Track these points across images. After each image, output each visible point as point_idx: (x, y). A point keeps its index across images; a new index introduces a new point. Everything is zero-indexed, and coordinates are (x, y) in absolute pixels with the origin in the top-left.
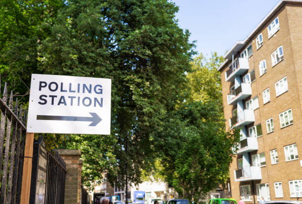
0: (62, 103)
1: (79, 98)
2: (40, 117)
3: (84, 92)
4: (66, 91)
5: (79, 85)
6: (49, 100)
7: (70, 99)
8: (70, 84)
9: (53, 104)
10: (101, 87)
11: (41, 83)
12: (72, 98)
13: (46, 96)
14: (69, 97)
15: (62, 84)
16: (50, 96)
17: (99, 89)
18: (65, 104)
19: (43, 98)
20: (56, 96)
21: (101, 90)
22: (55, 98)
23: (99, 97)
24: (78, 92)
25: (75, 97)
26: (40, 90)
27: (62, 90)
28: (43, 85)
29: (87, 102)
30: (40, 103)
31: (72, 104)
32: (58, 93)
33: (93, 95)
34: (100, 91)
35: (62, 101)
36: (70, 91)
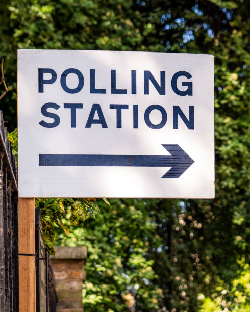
0: (96, 122)
1: (136, 108)
2: (46, 160)
3: (147, 92)
4: (103, 91)
5: (134, 73)
6: (64, 114)
7: (115, 111)
8: (113, 73)
9: (73, 125)
10: (189, 76)
11: (41, 72)
12: (119, 108)
13: (56, 107)
14: (112, 107)
15: (92, 72)
16: (66, 106)
17: (184, 84)
18: (105, 126)
19: (50, 110)
20: (80, 106)
21: (190, 85)
22: (77, 110)
23: (184, 103)
24: (134, 92)
25: (126, 107)
26: (41, 90)
27: (93, 90)
28: (47, 76)
29: (156, 116)
30: (43, 123)
31: (119, 125)
32: (86, 98)
33: (169, 100)
34: (185, 88)
35: (96, 117)
36: (114, 91)
